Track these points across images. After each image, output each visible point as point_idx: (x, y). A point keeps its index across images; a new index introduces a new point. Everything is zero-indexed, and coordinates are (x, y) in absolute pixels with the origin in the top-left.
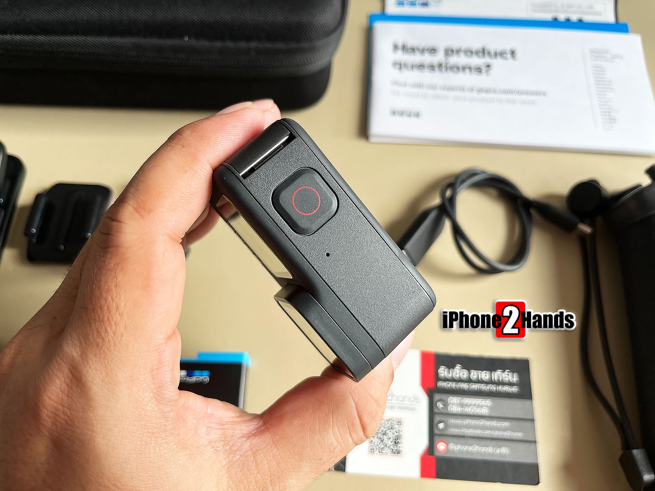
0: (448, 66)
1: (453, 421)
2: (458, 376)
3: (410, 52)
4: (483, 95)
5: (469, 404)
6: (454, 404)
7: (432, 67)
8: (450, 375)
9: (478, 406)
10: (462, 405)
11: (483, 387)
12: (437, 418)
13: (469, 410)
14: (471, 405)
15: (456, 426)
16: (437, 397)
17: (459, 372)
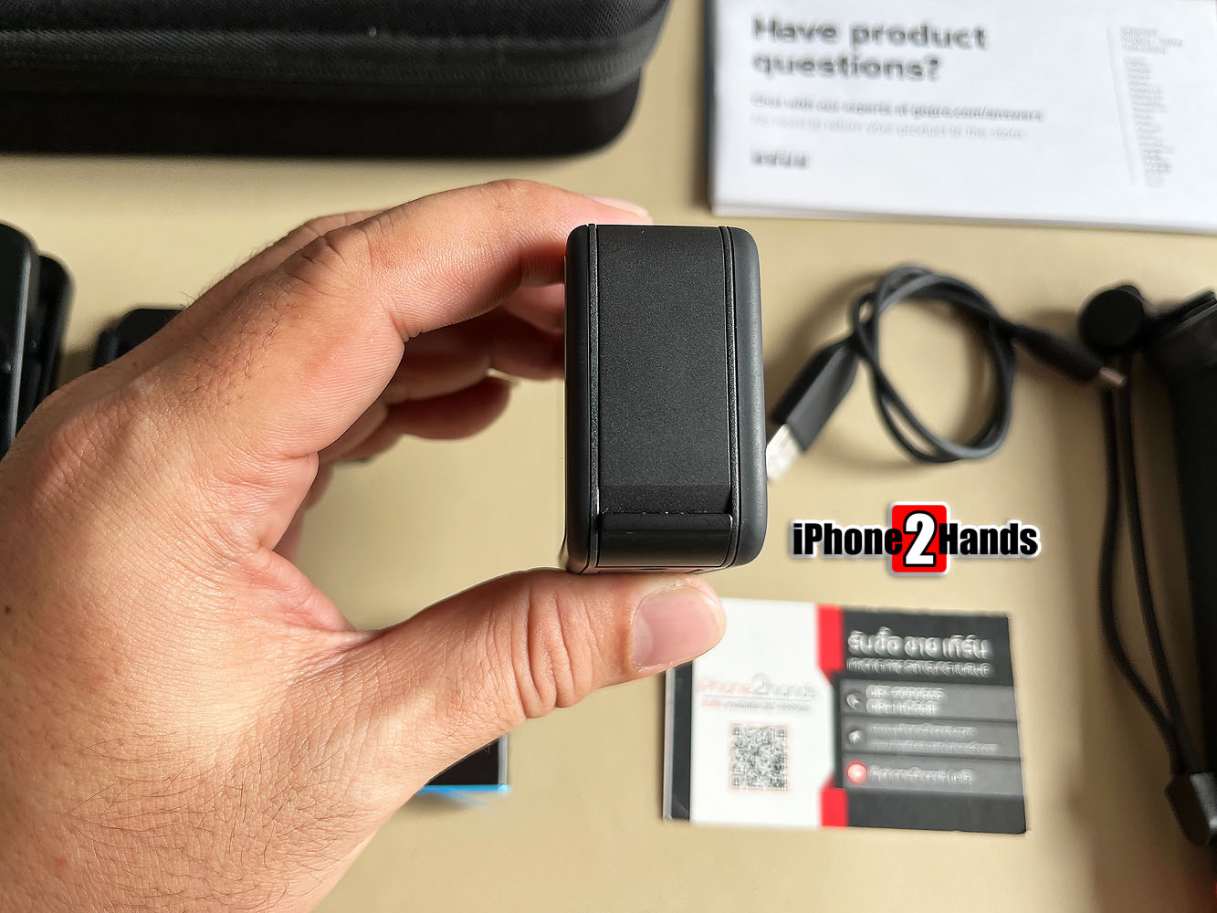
0: (859, 62)
1: (875, 728)
2: (883, 647)
3: (786, 35)
4: (925, 120)
5: (902, 697)
6: (878, 698)
7: (828, 66)
8: (870, 646)
9: (921, 701)
10: (891, 699)
11: (928, 667)
12: (848, 724)
13: (903, 708)
14: (906, 699)
15: (881, 737)
16: (847, 686)
17: (885, 641)
